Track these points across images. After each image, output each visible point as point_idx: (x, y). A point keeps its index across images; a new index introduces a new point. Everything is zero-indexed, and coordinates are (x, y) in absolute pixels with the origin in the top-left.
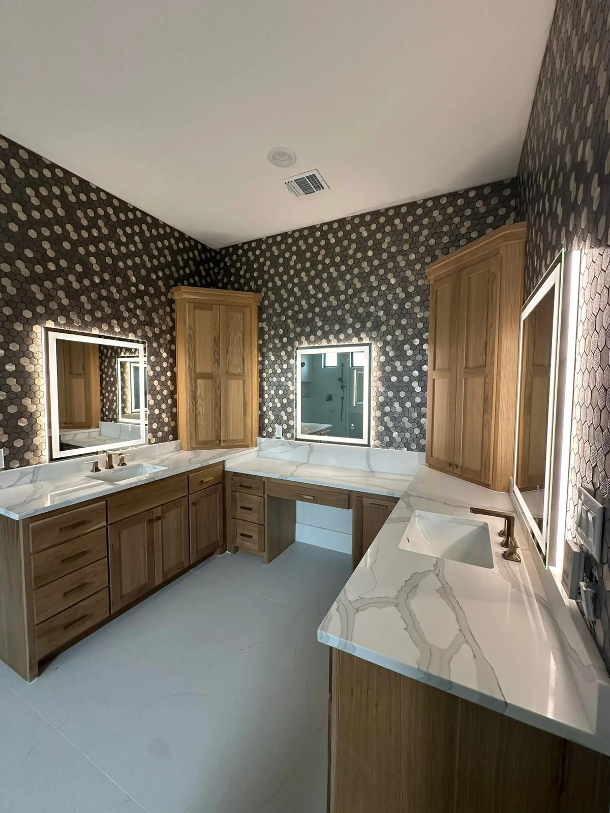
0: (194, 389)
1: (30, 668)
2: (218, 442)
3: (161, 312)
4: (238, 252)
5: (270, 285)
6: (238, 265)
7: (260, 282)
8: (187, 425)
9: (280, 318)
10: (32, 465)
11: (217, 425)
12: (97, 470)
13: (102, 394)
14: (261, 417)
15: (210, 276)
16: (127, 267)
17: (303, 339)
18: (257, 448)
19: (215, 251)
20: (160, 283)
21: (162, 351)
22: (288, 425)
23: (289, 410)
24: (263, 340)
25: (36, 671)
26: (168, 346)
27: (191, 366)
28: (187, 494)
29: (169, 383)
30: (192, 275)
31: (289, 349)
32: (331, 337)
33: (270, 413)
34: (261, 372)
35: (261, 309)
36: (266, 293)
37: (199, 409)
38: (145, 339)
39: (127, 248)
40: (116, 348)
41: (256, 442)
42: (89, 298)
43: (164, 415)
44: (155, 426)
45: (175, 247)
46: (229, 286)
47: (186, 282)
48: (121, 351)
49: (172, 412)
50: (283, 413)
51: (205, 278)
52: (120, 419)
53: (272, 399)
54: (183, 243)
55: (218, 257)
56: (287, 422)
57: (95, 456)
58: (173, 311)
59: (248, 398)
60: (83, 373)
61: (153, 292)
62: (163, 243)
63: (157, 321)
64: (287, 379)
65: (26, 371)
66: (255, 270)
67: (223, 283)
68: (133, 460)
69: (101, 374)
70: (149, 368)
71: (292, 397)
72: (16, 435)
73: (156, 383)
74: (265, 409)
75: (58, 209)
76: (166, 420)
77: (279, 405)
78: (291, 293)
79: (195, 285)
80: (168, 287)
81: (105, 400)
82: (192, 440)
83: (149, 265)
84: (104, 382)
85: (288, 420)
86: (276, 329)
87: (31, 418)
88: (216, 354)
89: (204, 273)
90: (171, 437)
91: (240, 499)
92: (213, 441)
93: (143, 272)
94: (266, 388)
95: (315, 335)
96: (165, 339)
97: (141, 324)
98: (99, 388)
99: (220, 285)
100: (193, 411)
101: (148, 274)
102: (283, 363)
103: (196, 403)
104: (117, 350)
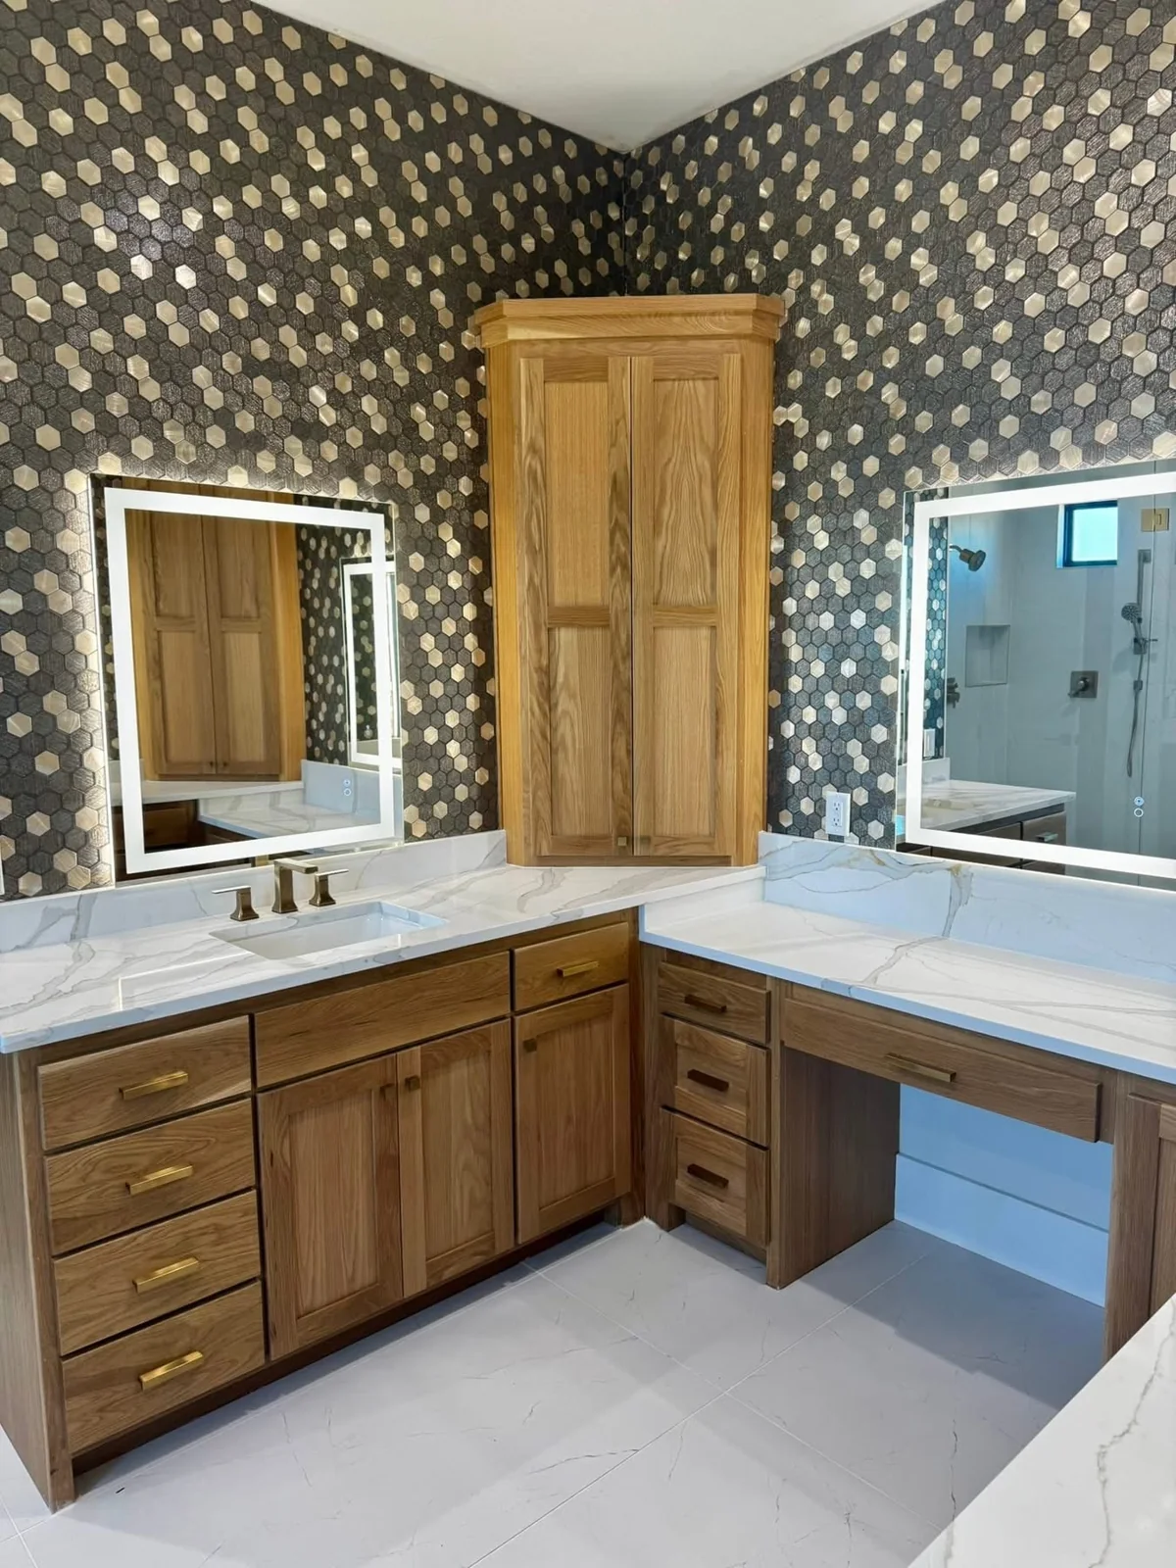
0: (545, 662)
1: (52, 1473)
2: (622, 842)
3: (441, 398)
4: (702, 148)
5: (818, 256)
6: (704, 196)
7: (780, 250)
8: (526, 781)
9: (855, 382)
10: (75, 890)
11: (619, 785)
12: (247, 913)
13: (309, 678)
14: (778, 759)
15: (609, 254)
16: (330, 255)
17: (941, 454)
18: (758, 871)
19: (626, 158)
20: (438, 298)
21: (446, 532)
22: (874, 792)
23: (879, 734)
24: (790, 471)
25: (68, 1483)
26: (466, 515)
27: (537, 581)
28: (507, 1011)
29: (470, 641)
30: (543, 257)
31: (887, 498)
32: (1060, 438)
33: (808, 746)
34: (777, 595)
35: (784, 354)
36: (803, 290)
37: (561, 730)
38: (388, 497)
39: (330, 189)
40: (338, 533)
41: (756, 849)
42: (217, 371)
43: (453, 748)
44: (425, 782)
45: (485, 165)
46: (674, 281)
47: (522, 286)
48: (354, 541)
49: (479, 739)
50: (854, 748)
51: (590, 262)
52: (355, 756)
53: (814, 696)
54: (514, 148)
55: (637, 179)
56: (868, 781)
57: (247, 869)
58: (478, 391)
59: (730, 688)
60: (254, 614)
61: (413, 331)
62: (443, 155)
63: (427, 431)
64: (876, 618)
65: (52, 613)
66: (762, 205)
67: (654, 273)
68: (356, 888)
69: (304, 616)
70: (403, 593)
71: (889, 685)
72: (32, 802)
73: (428, 642)
74: (789, 729)
75: (121, 92)
76: (462, 764)
77: (839, 717)
78: (899, 275)
79: (553, 291)
80: (463, 309)
81: (315, 696)
82: (540, 833)
83: (398, 239)
84: (313, 640)
85: (874, 773)
86: (838, 430)
87: (69, 753)
88: (618, 536)
89: (585, 247)
90: (476, 819)
91: (686, 1043)
92: (606, 837)
93: (381, 268)
94: (795, 654)
95: (993, 437)
96: (455, 493)
97: (376, 444)
98: (300, 659)
99: (643, 280)
100: (544, 736)
101: (398, 274)
102: (858, 555)
103: (552, 707)
104: (342, 539)
